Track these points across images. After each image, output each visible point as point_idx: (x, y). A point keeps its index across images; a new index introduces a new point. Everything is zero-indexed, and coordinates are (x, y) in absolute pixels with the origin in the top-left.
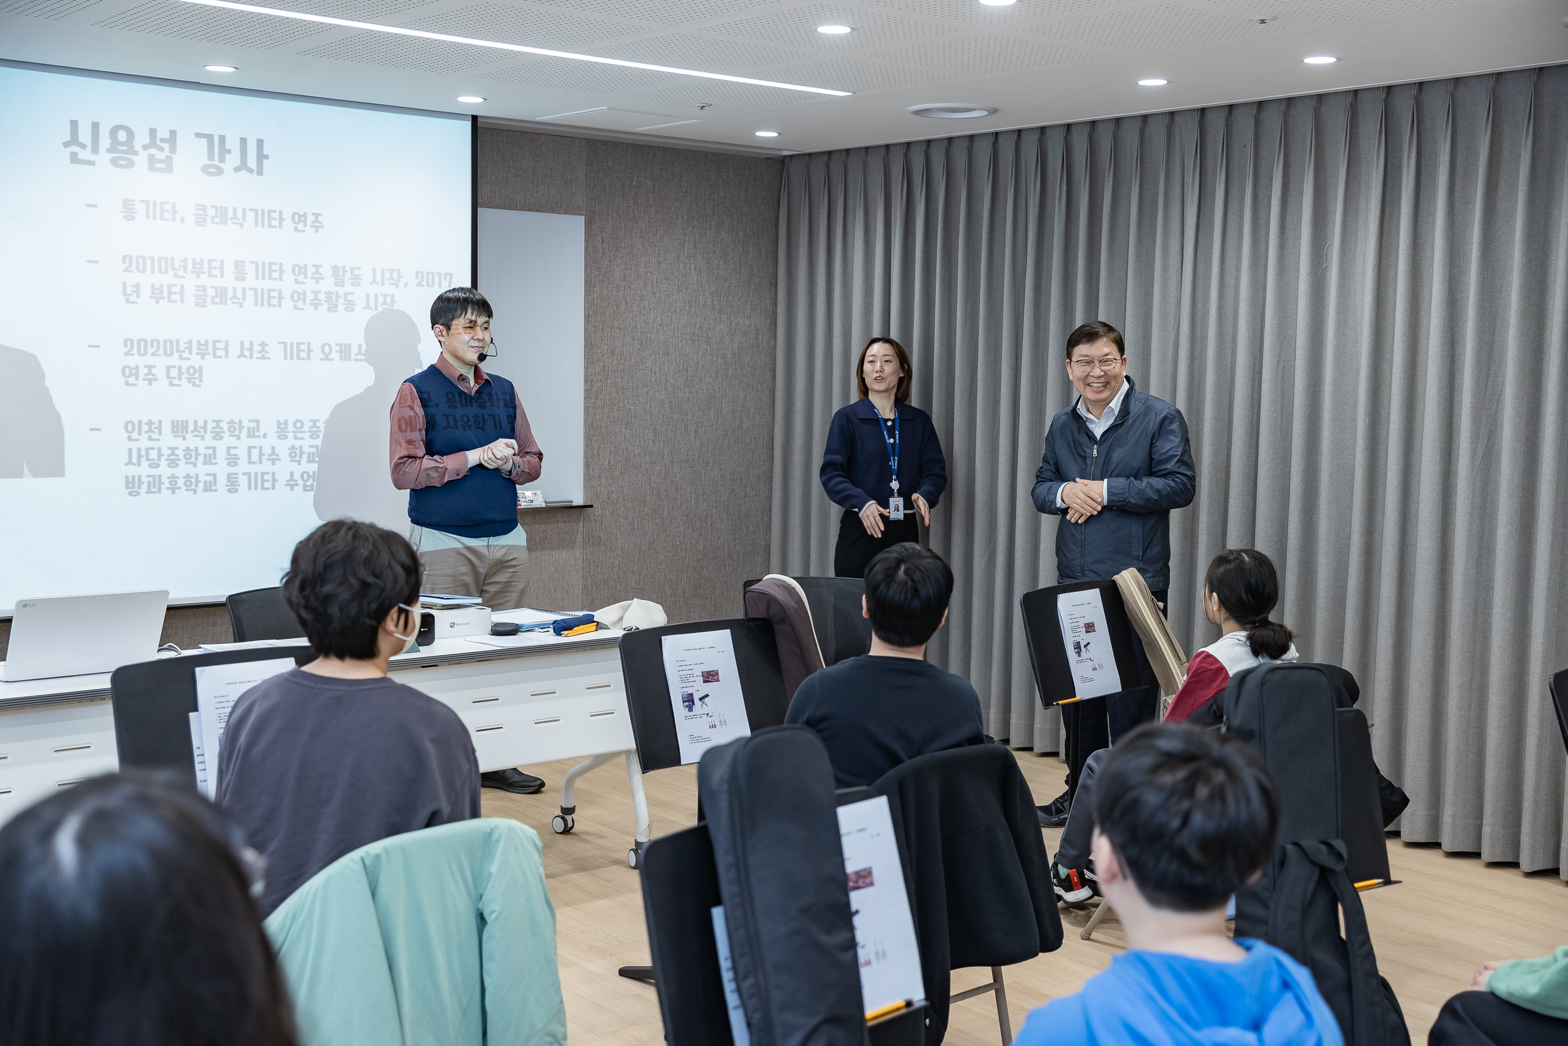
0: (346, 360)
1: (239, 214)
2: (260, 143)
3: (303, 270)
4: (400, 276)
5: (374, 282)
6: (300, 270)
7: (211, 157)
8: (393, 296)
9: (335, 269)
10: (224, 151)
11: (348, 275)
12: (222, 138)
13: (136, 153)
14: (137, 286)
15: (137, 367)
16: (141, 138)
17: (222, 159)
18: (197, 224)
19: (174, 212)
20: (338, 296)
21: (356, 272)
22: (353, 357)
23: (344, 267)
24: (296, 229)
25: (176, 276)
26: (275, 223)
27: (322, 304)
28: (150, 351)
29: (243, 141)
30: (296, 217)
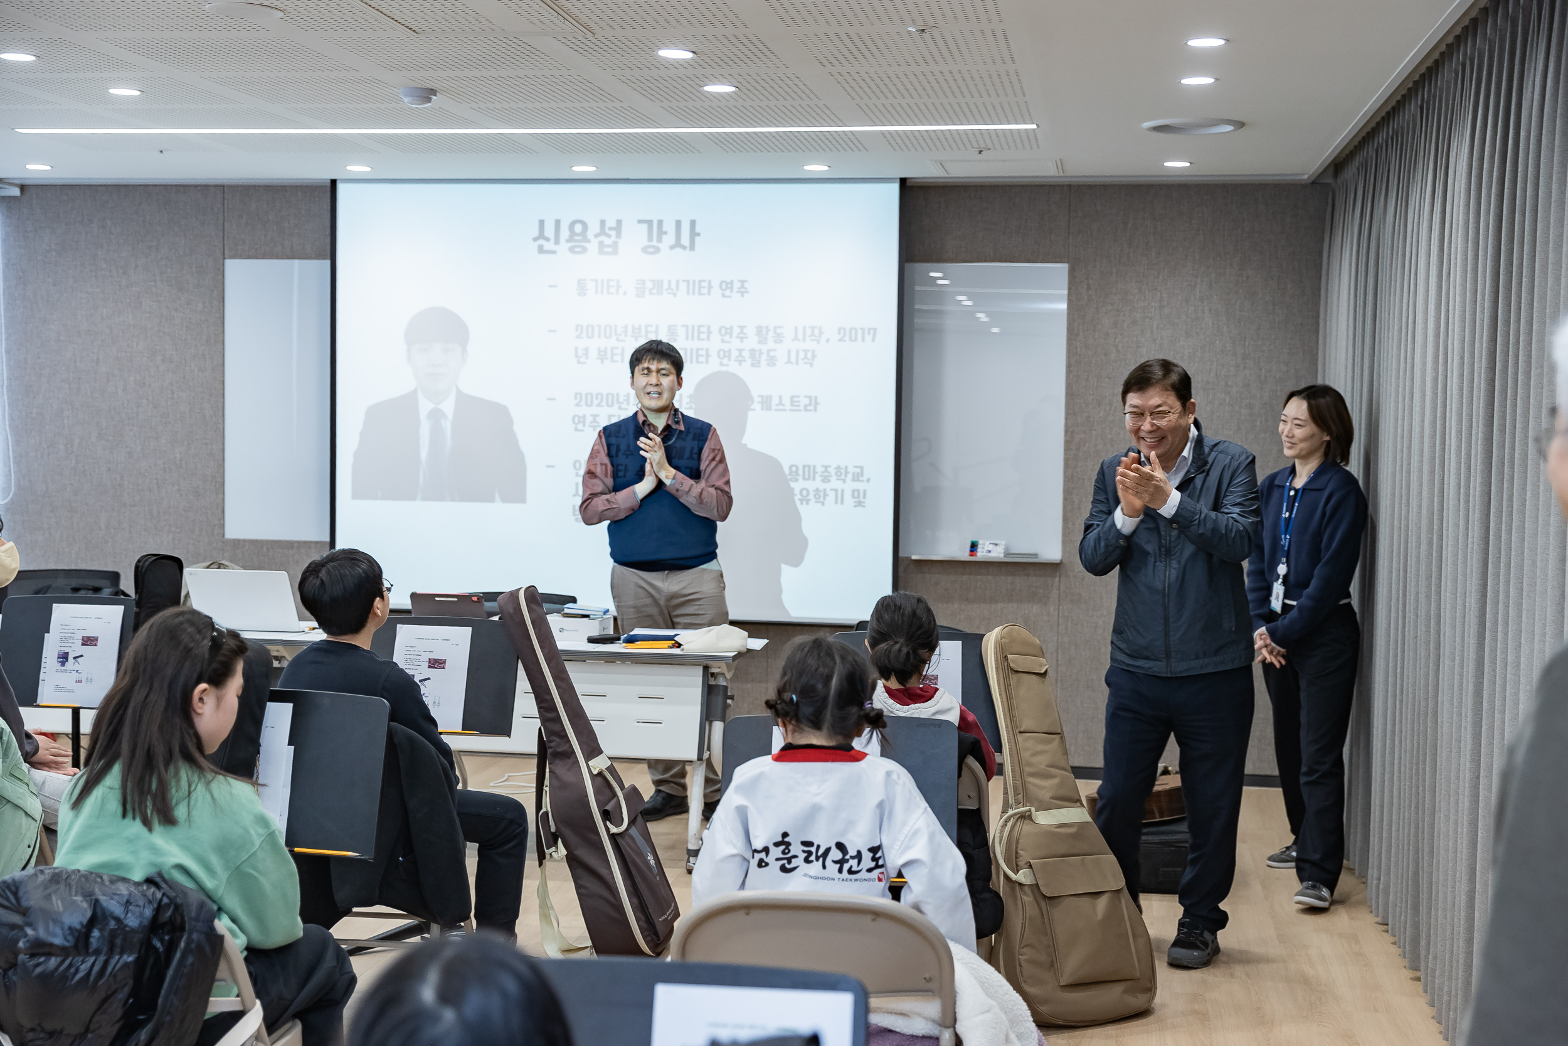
0: (767, 409)
1: (674, 286)
2: (693, 223)
3: (729, 331)
4: (821, 333)
5: (796, 338)
6: (727, 331)
7: (650, 239)
8: (813, 351)
9: (759, 329)
10: (661, 233)
11: (771, 334)
12: (660, 223)
13: (589, 241)
14: (587, 350)
15: (584, 416)
16: (594, 228)
17: (659, 240)
18: (637, 296)
19: (618, 287)
20: (761, 353)
21: (779, 331)
22: (774, 407)
23: (767, 327)
24: (723, 296)
25: (618, 340)
26: (704, 291)
27: (745, 361)
28: (595, 402)
29: (678, 224)
30: (724, 285)
